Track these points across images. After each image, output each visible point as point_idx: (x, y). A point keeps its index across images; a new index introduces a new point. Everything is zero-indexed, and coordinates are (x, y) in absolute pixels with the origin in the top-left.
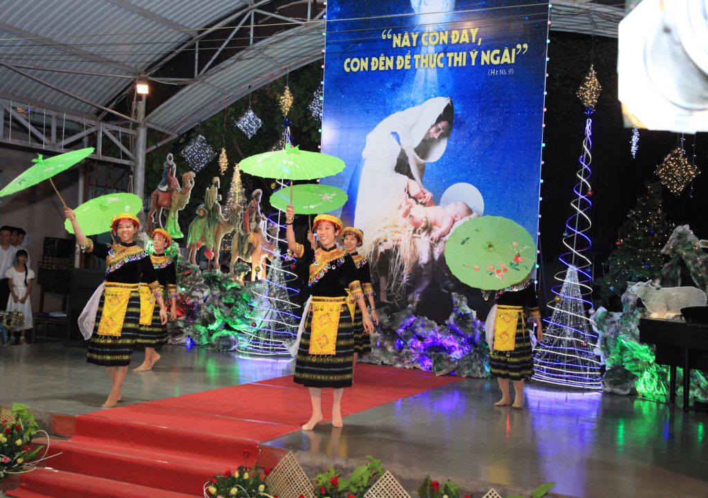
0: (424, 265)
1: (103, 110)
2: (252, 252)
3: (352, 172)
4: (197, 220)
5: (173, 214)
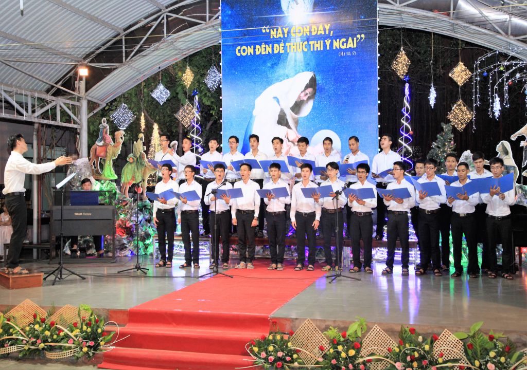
3: (246, 126)
4: (128, 165)
5: (108, 162)
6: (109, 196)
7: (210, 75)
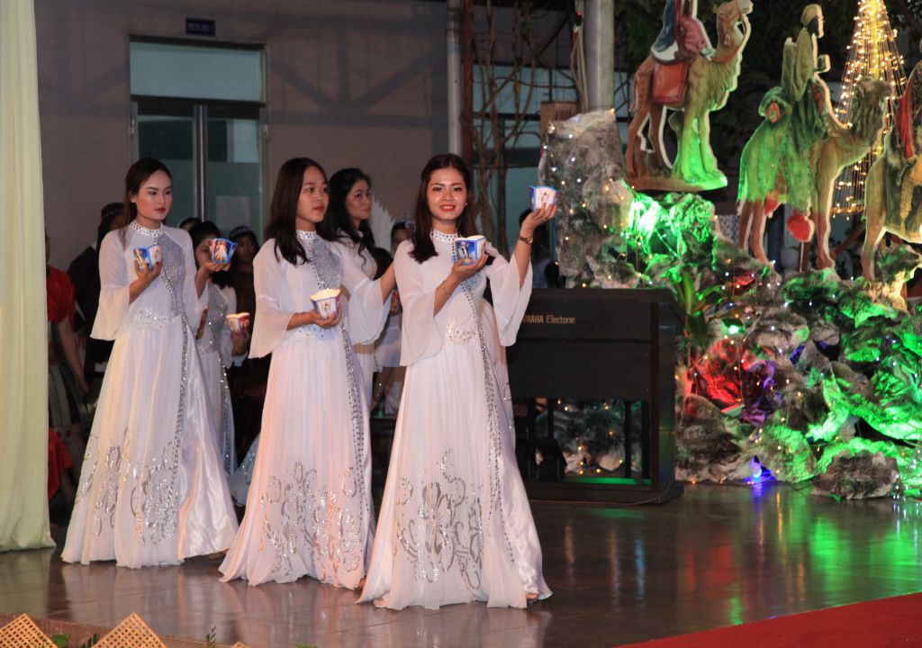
5: (695, 121)
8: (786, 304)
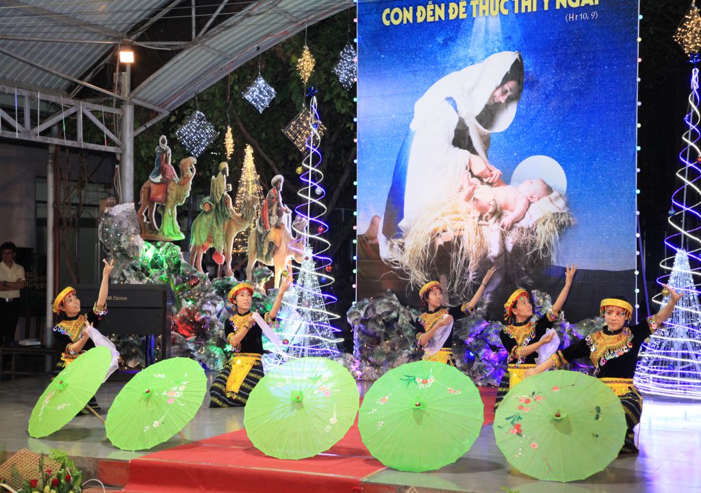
0: (495, 258)
1: (76, 84)
2: (274, 254)
3: (398, 149)
4: (201, 216)
5: (170, 210)
6: (169, 269)
7: (343, 60)
8: (214, 292)
